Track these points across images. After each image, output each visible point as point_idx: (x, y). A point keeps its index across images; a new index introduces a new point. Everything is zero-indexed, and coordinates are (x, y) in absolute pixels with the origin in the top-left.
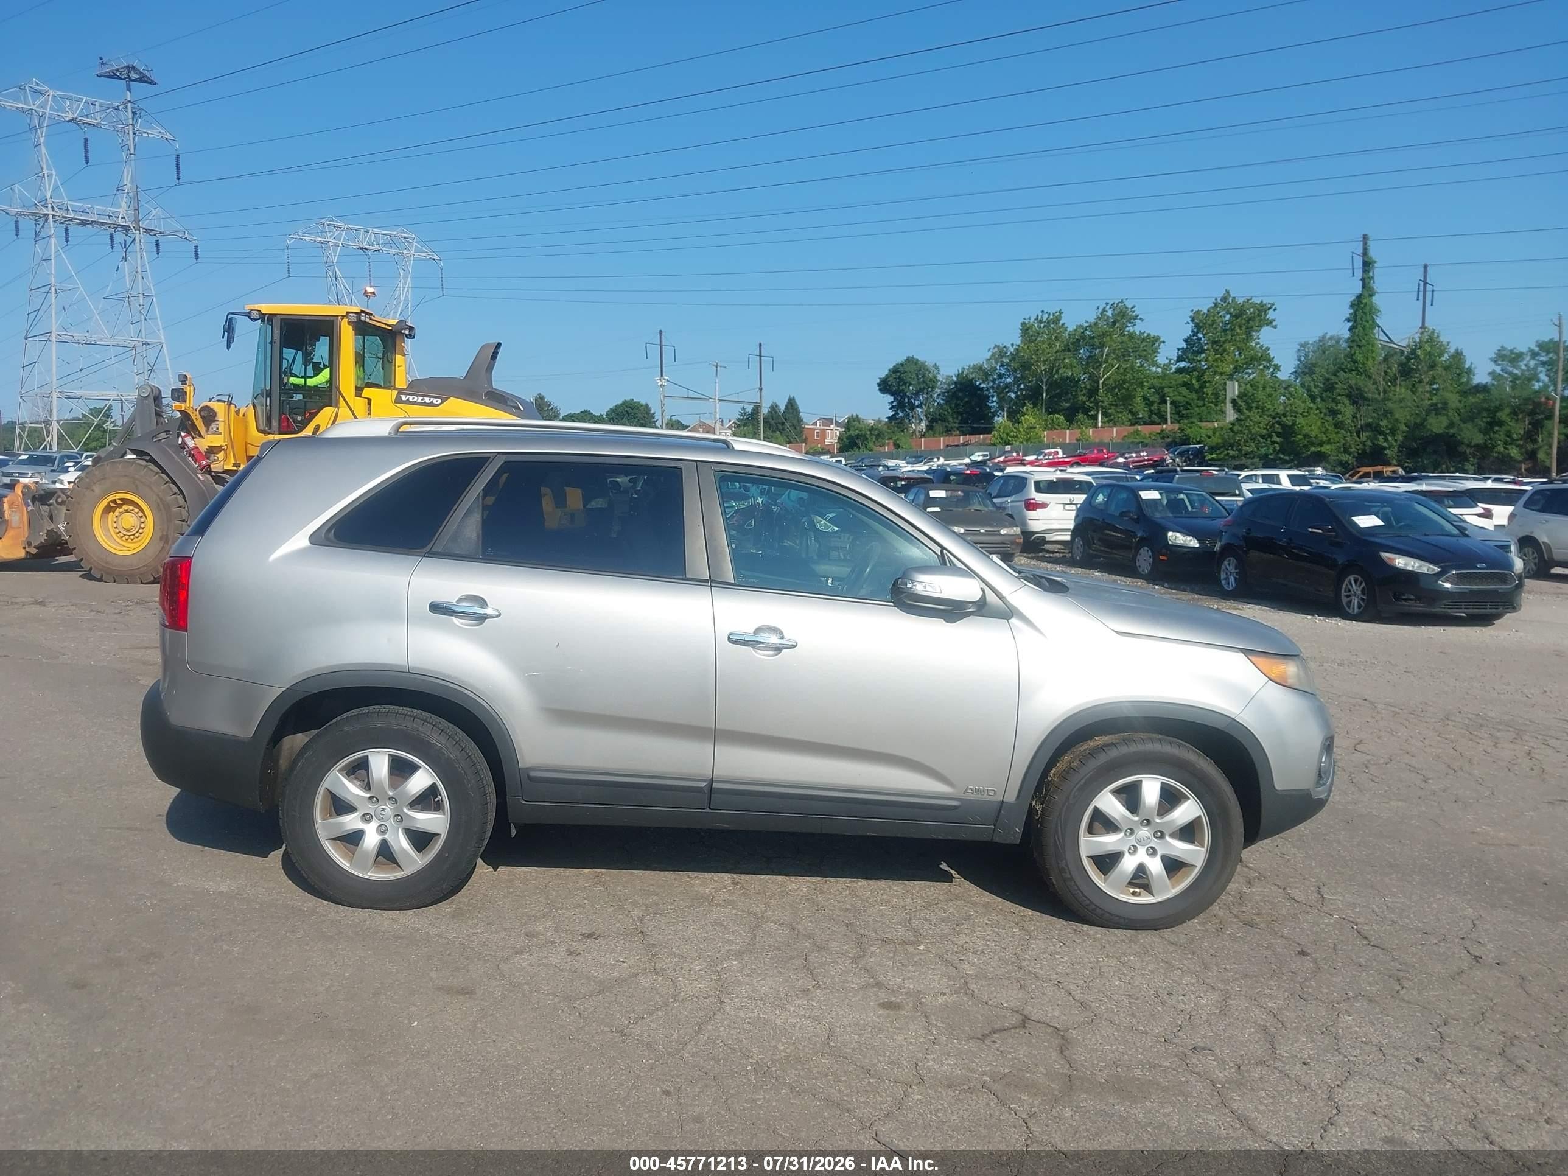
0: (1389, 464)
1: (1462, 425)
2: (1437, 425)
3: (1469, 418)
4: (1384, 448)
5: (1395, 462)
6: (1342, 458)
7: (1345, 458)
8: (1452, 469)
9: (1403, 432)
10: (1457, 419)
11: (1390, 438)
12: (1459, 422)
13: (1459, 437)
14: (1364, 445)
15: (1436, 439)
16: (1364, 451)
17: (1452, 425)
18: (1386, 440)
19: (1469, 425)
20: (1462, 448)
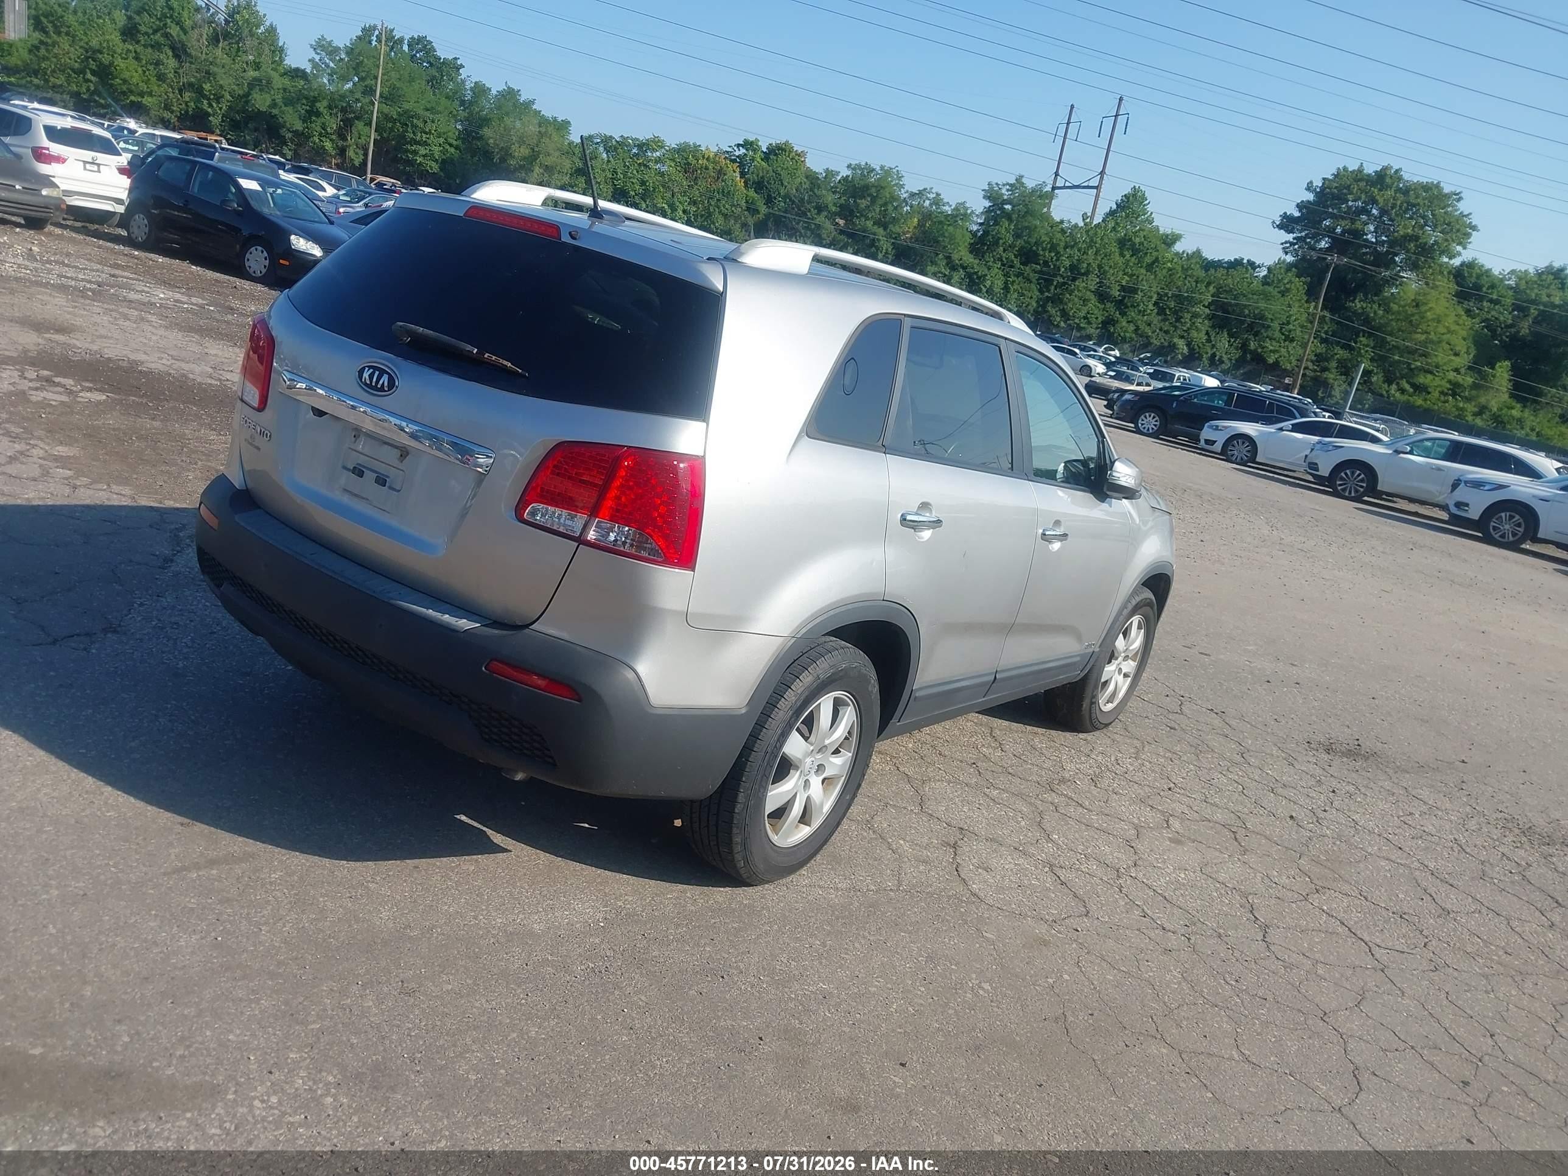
0: (212, 133)
1: (284, 108)
2: (261, 101)
3: (289, 102)
4: (209, 115)
5: (218, 132)
6: (165, 115)
7: (167, 115)
8: (272, 150)
9: (228, 101)
10: (279, 101)
11: (215, 105)
12: (281, 104)
13: (280, 119)
14: (187, 105)
15: (259, 115)
16: (187, 112)
17: (274, 105)
18: (211, 106)
19: (290, 109)
20: (283, 131)
